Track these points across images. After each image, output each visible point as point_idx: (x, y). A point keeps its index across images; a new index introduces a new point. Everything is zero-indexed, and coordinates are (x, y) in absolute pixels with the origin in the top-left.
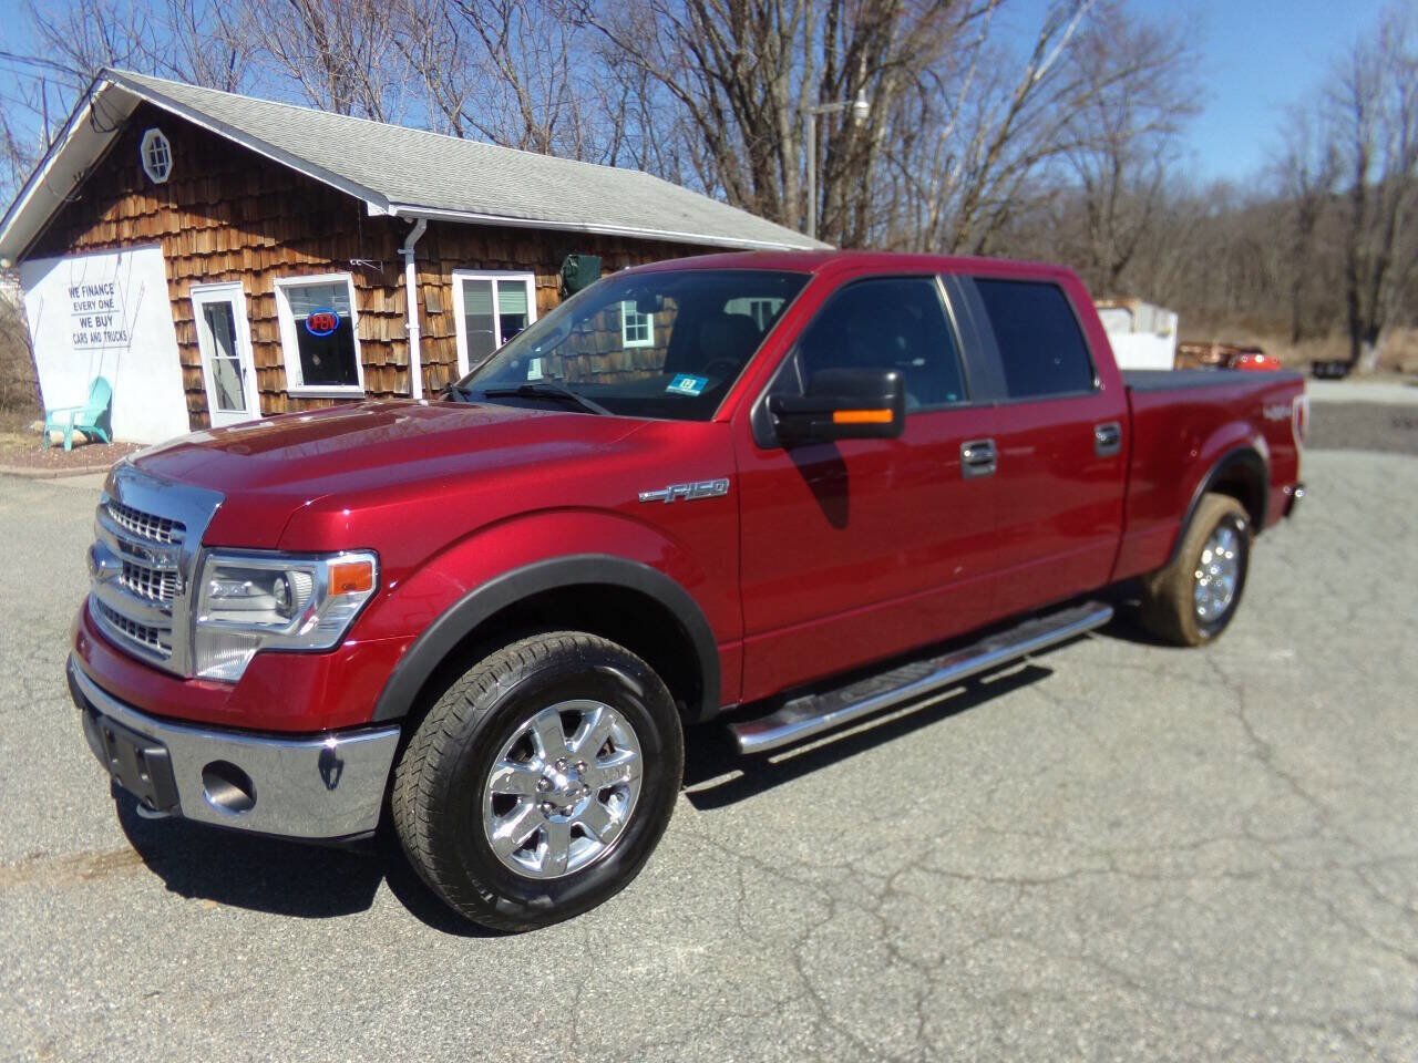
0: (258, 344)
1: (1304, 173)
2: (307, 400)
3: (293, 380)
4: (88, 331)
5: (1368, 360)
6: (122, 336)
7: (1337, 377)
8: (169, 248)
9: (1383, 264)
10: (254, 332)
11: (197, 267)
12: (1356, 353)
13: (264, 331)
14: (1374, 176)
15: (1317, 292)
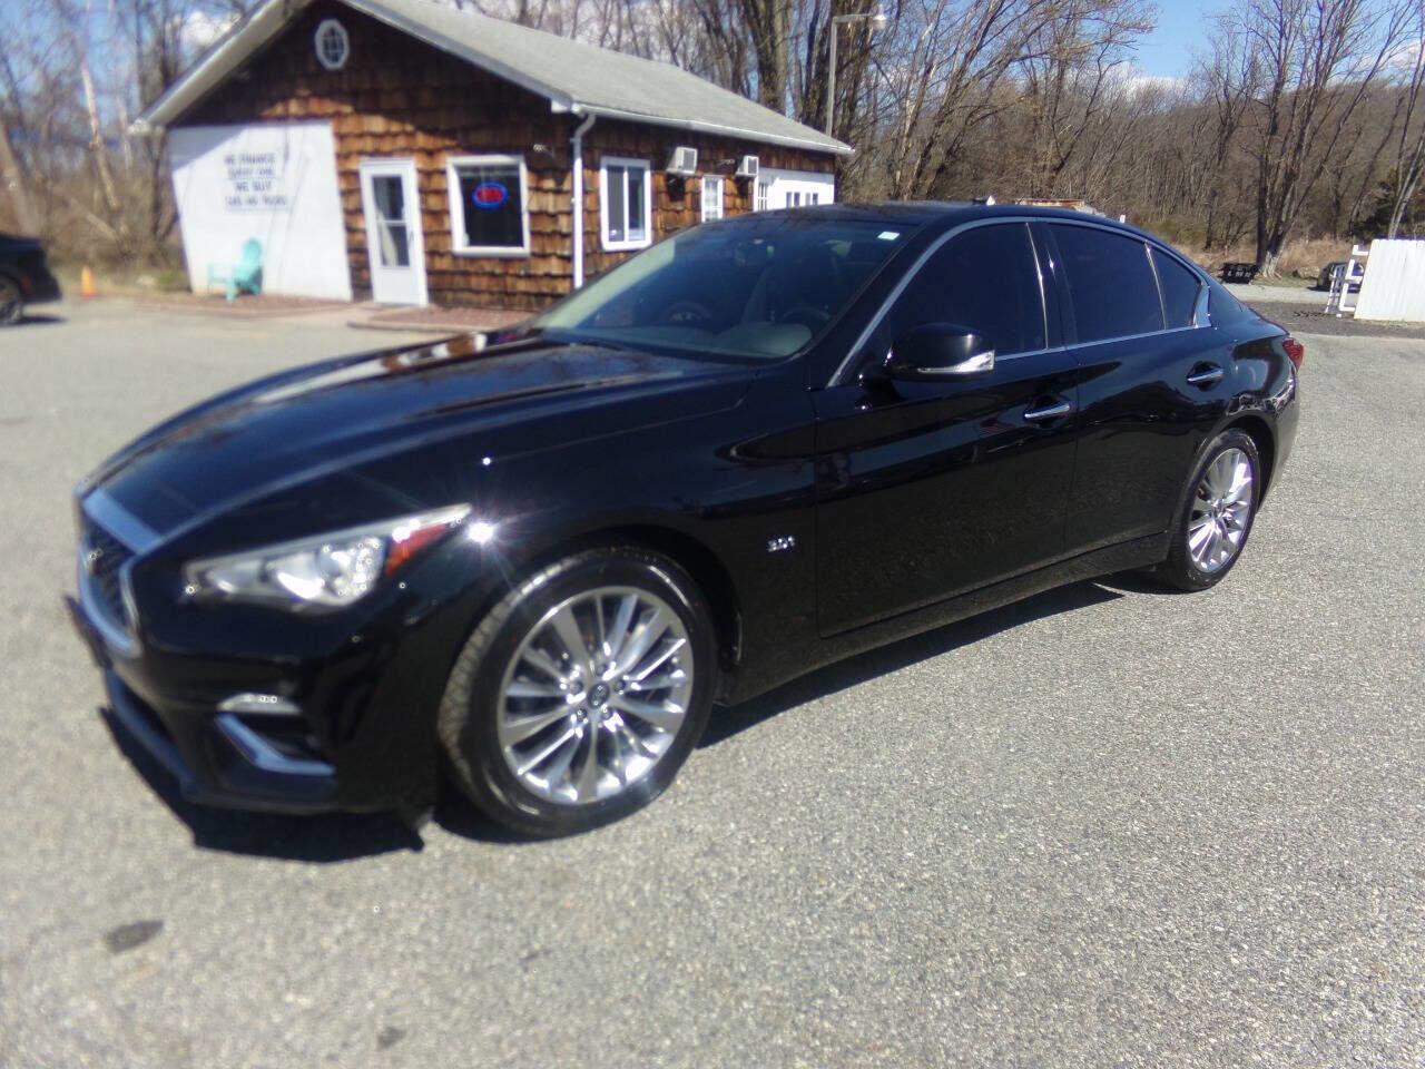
0: (427, 212)
1: (1227, 83)
2: (472, 259)
3: (460, 243)
4: (244, 196)
5: (1269, 268)
6: (280, 200)
7: (1243, 281)
8: (338, 126)
9: (1290, 177)
10: (423, 201)
11: (369, 144)
12: (1260, 259)
13: (434, 202)
14: (1290, 87)
15: (1231, 201)
